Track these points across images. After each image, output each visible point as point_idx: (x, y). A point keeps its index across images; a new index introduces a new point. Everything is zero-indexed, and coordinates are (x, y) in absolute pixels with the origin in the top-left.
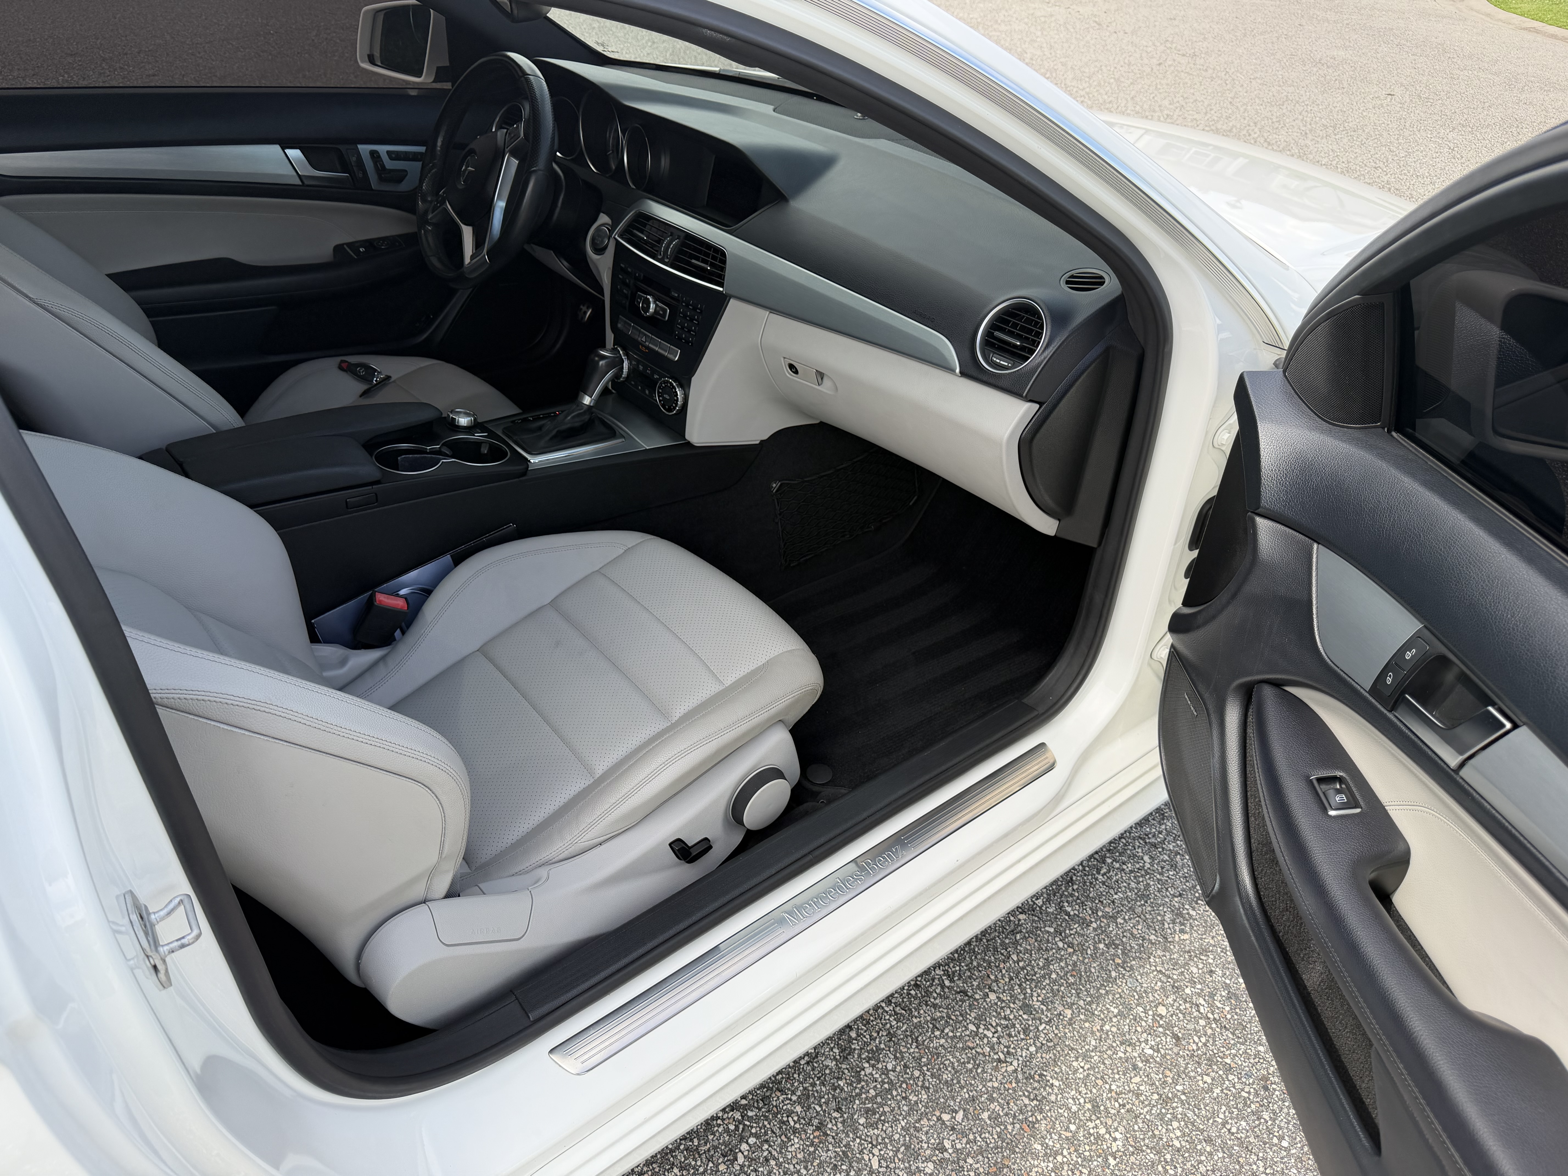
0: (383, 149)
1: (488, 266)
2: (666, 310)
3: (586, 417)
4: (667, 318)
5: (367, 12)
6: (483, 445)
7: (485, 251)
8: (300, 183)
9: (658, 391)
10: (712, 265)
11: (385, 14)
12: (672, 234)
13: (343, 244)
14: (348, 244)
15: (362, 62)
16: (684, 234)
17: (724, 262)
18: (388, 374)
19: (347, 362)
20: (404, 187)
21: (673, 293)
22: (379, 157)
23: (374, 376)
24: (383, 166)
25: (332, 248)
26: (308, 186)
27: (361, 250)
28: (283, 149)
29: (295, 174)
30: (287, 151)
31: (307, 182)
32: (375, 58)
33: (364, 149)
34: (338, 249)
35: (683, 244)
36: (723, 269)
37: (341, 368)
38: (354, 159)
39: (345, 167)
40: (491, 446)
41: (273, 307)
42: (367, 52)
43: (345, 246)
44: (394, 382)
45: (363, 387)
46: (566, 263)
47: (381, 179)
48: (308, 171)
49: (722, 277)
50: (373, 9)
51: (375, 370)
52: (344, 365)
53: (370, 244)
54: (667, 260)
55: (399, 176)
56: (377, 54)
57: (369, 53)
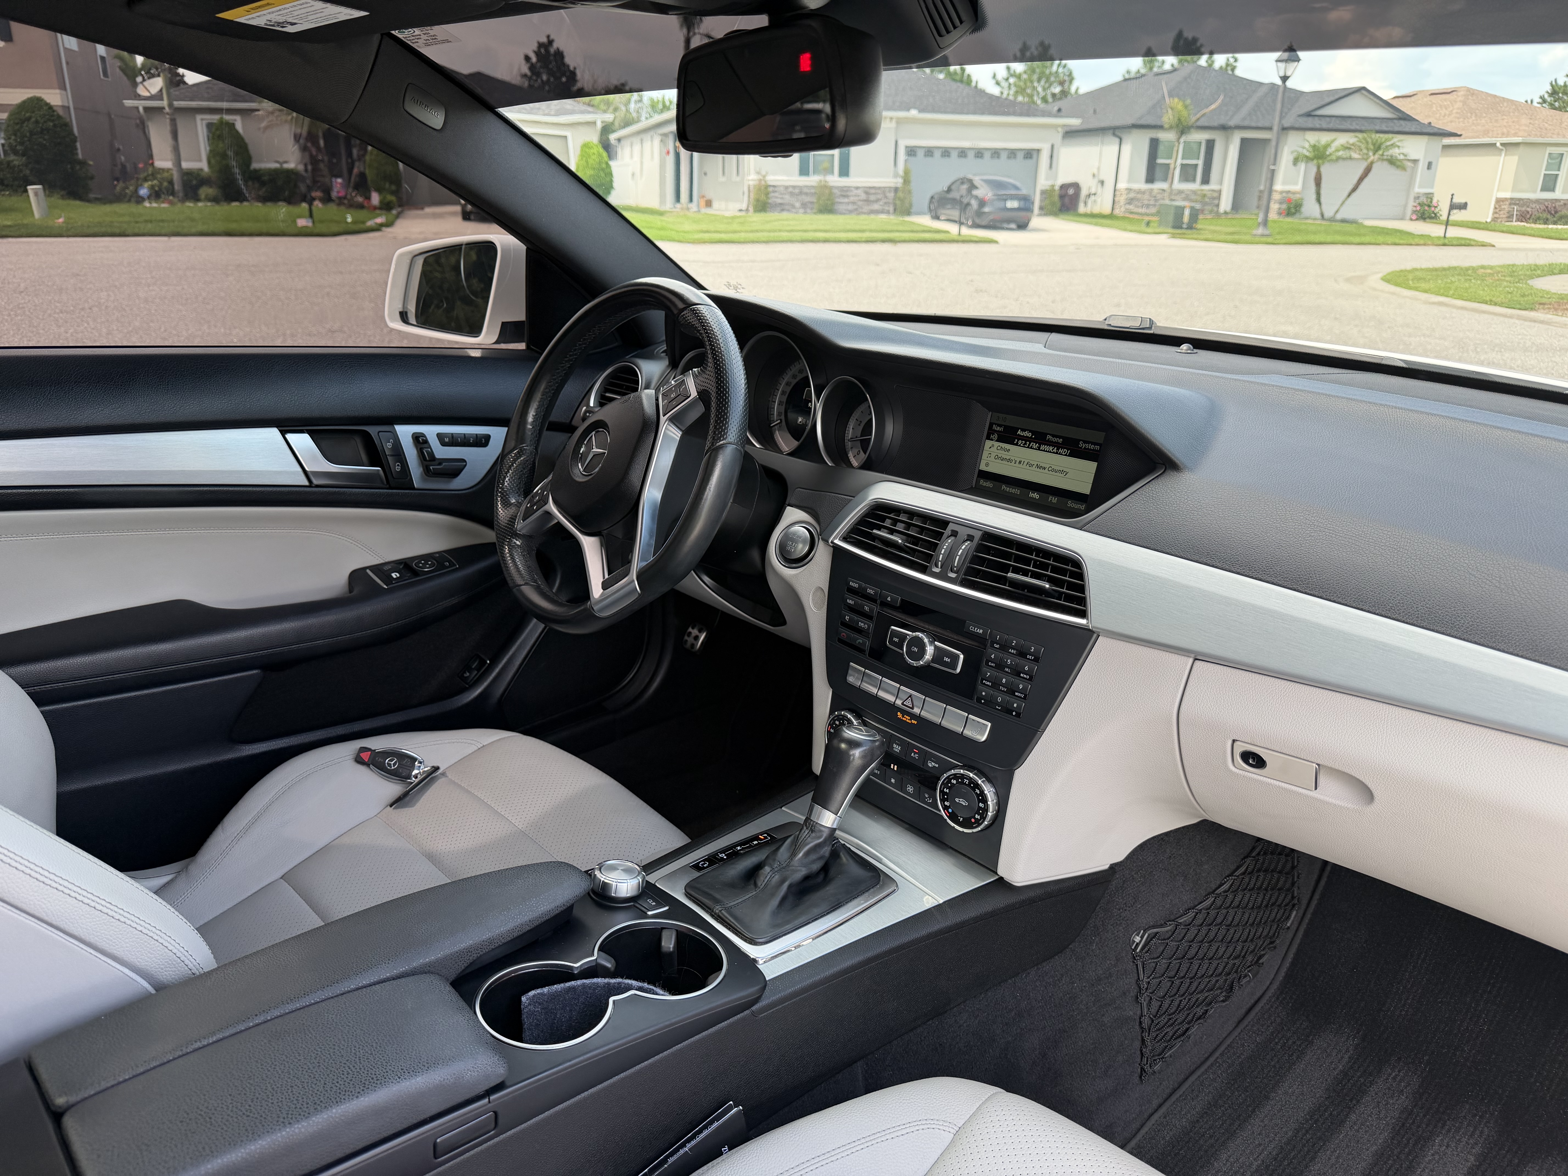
0: (431, 431)
1: (636, 596)
2: (958, 656)
3: (826, 851)
4: (958, 670)
5: (401, 255)
6: (665, 934)
7: (634, 574)
8: (307, 483)
9: (942, 792)
10: (1050, 580)
11: (426, 261)
12: (954, 534)
13: (364, 569)
14: (373, 568)
15: (392, 320)
16: (980, 533)
17: (1080, 576)
18: (435, 765)
19: (369, 750)
20: (462, 482)
21: (972, 628)
22: (426, 442)
23: (413, 768)
24: (431, 454)
25: (347, 574)
26: (317, 486)
27: (394, 575)
28: (283, 433)
29: (300, 469)
30: (289, 436)
31: (315, 482)
32: (409, 315)
33: (405, 432)
34: (357, 576)
35: (980, 548)
36: (1082, 589)
37: (359, 760)
38: (389, 445)
39: (374, 456)
40: (682, 937)
41: (255, 672)
42: (399, 307)
43: (368, 571)
44: (443, 774)
45: (394, 789)
46: (706, 579)
47: (428, 472)
48: (319, 464)
49: (1083, 601)
50: (410, 252)
51: (415, 759)
52: (365, 756)
53: (406, 566)
54: (953, 575)
55: (455, 469)
56: (412, 309)
57: (401, 310)
